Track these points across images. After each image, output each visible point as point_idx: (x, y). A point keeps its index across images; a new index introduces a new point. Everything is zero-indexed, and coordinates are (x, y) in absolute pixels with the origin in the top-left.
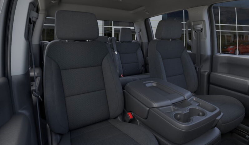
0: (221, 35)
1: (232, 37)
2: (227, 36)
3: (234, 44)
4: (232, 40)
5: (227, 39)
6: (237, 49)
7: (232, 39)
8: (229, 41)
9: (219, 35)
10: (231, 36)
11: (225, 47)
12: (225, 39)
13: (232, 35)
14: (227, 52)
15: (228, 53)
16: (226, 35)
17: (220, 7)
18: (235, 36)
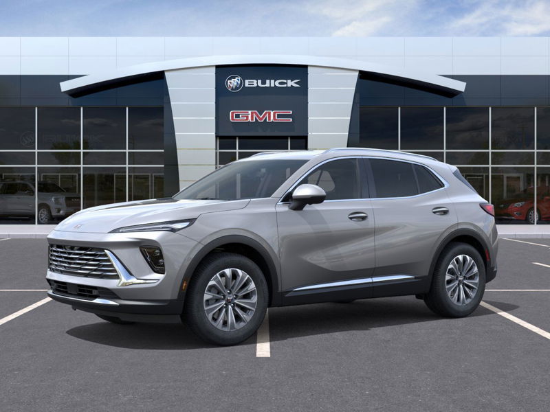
0: (492, 176)
1: (522, 179)
2: (508, 177)
3: (528, 196)
4: (522, 189)
5: (507, 186)
6: (533, 208)
7: (522, 186)
8: (514, 191)
9: (488, 177)
10: (519, 178)
11: (502, 206)
12: (503, 185)
13: (522, 176)
14: (506, 218)
15: (510, 218)
16: (505, 175)
17: (492, 108)
18: (529, 177)
